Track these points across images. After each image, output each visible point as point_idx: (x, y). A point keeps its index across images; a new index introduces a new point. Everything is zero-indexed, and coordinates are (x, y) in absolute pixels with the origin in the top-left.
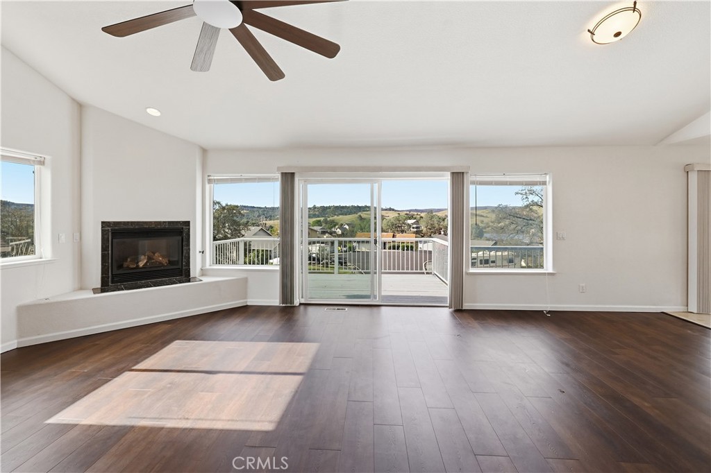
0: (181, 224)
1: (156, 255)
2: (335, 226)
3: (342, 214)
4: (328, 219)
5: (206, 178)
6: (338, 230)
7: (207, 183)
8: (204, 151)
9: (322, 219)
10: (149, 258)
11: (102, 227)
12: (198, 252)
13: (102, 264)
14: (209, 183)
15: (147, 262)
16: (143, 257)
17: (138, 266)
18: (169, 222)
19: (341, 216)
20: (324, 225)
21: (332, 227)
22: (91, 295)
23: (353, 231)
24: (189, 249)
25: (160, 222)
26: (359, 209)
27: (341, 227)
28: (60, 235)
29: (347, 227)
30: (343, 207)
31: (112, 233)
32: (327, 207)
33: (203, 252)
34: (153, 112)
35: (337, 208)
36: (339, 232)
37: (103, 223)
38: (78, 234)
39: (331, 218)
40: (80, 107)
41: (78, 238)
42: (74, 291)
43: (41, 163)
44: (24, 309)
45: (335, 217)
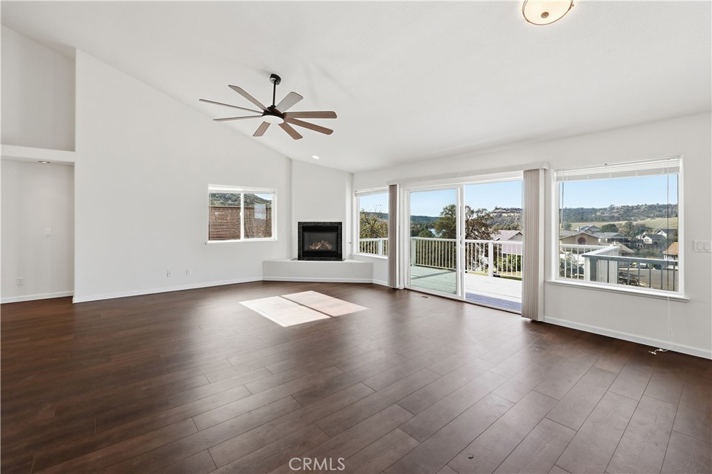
0: (336, 224)
3: (658, 216)
4: (635, 223)
5: (354, 193)
6: (647, 238)
7: (354, 196)
8: (352, 174)
9: (623, 223)
10: (323, 245)
11: (298, 225)
12: (347, 243)
15: (320, 247)
16: (319, 244)
17: (316, 249)
18: (331, 223)
19: (658, 219)
21: (638, 234)
22: (289, 261)
24: (342, 240)
25: (320, 223)
29: (665, 235)
31: (303, 228)
32: (633, 207)
33: (351, 243)
34: (316, 157)
35: (652, 208)
36: (649, 241)
39: (640, 222)
40: (291, 160)
43: (274, 193)
44: (265, 263)
45: (649, 219)
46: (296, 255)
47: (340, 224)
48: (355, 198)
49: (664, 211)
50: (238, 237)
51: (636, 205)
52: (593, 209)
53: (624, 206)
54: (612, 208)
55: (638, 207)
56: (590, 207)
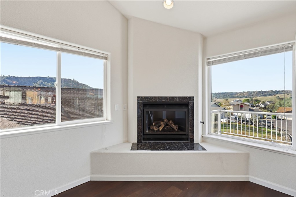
0: (187, 99)
1: (170, 122)
2: (259, 102)
3: (263, 96)
5: (206, 61)
6: (261, 105)
7: (206, 65)
8: (204, 39)
9: (249, 99)
10: (166, 125)
11: (138, 101)
12: (199, 122)
13: (138, 127)
14: (208, 65)
15: (164, 127)
16: (162, 123)
17: (159, 130)
20: (251, 102)
21: (257, 103)
23: (274, 106)
24: (193, 119)
25: (173, 98)
26: (277, 92)
27: (263, 103)
28: (116, 105)
29: (269, 104)
30: (264, 92)
31: (144, 105)
32: (252, 92)
33: (203, 123)
35: (259, 92)
36: (263, 106)
37: (138, 97)
38: (126, 105)
39: (255, 98)
41: (126, 108)
42: (124, 143)
43: (106, 58)
44: (94, 155)
45: (259, 97)
46: (134, 139)
47: (191, 99)
48: (206, 68)
49: (264, 93)
50: (53, 121)
51: (253, 91)
52: (236, 93)
53: (249, 92)
54: (244, 92)
55: (254, 92)
56: (235, 92)
